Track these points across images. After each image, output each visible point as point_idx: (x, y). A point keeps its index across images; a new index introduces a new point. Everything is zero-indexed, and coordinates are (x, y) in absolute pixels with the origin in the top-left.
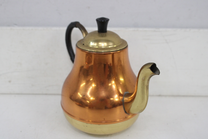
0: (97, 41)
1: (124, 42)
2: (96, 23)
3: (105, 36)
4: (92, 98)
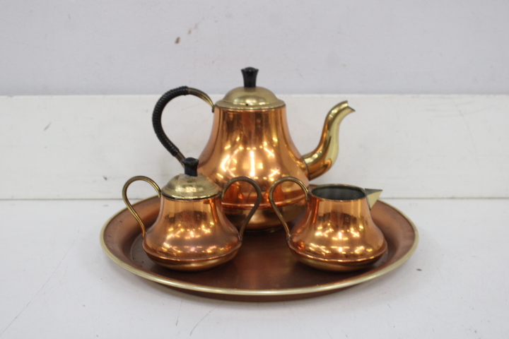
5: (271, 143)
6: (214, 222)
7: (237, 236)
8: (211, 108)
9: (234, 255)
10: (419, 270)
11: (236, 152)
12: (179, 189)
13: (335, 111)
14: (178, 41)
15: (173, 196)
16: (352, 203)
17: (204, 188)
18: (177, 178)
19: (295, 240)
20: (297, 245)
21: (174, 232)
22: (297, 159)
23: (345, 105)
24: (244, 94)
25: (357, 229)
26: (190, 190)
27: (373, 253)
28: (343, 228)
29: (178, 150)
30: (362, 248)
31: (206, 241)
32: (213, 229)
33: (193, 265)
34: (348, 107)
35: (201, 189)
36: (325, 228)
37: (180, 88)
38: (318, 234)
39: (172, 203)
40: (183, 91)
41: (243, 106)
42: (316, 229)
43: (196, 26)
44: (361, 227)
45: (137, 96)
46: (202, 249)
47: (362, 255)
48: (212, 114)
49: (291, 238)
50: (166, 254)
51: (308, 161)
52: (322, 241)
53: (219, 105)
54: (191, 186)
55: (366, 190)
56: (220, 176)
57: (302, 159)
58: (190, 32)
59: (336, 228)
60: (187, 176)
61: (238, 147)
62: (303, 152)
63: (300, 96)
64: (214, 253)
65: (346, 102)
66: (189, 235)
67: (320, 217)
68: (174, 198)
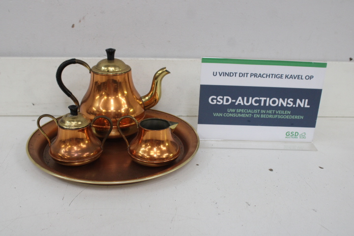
0: (107, 66)
1: (128, 67)
2: (105, 53)
3: (113, 62)
4: (104, 111)
5: (123, 94)
6: (88, 141)
7: (100, 146)
8: (89, 71)
9: (99, 156)
10: (198, 165)
11: (103, 100)
12: (67, 123)
13: (160, 72)
14: (73, 26)
15: (64, 127)
16: (161, 131)
17: (82, 122)
18: (66, 116)
19: (131, 148)
20: (132, 152)
21: (65, 147)
22: (137, 99)
23: (165, 70)
24: (107, 64)
25: (164, 146)
26: (74, 123)
27: (173, 156)
28: (157, 146)
29: (71, 93)
30: (167, 154)
31: (83, 151)
32: (87, 144)
33: (77, 164)
34: (166, 71)
35: (80, 123)
36: (146, 146)
37: (71, 60)
38: (143, 149)
39: (64, 130)
40: (73, 61)
41: (106, 72)
42: (141, 147)
43: (84, 18)
44: (167, 144)
45: (50, 58)
46: (81, 155)
47: (167, 158)
48: (90, 74)
49: (129, 148)
50: (61, 158)
51: (143, 100)
52: (144, 152)
53: (93, 70)
54: (73, 121)
55: (171, 122)
56: (94, 109)
57: (140, 99)
58: (80, 21)
59: (153, 146)
60: (72, 116)
61: (103, 97)
62: (142, 95)
63: (143, 59)
64: (87, 157)
65: (165, 68)
66: (74, 149)
67: (144, 141)
68: (64, 128)
